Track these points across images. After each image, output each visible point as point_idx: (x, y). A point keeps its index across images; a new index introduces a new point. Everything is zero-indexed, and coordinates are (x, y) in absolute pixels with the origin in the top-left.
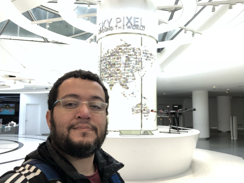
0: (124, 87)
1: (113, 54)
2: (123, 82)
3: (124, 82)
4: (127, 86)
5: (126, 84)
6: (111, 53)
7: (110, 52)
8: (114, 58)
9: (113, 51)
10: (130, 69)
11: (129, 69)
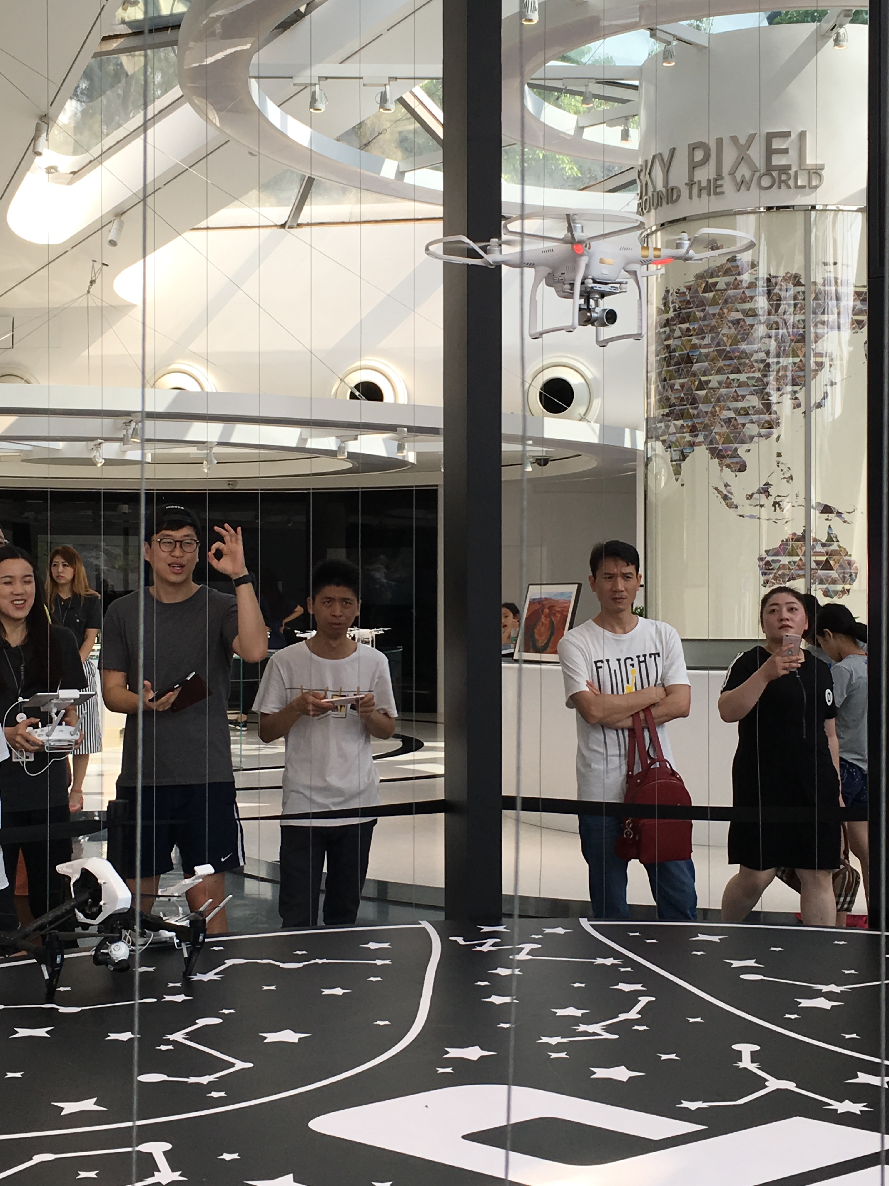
0: (728, 461)
1: (683, 311)
2: (723, 439)
3: (728, 440)
4: (738, 456)
5: (736, 450)
6: (675, 310)
7: (673, 303)
8: (688, 329)
9: (682, 299)
10: (753, 378)
11: (748, 378)
